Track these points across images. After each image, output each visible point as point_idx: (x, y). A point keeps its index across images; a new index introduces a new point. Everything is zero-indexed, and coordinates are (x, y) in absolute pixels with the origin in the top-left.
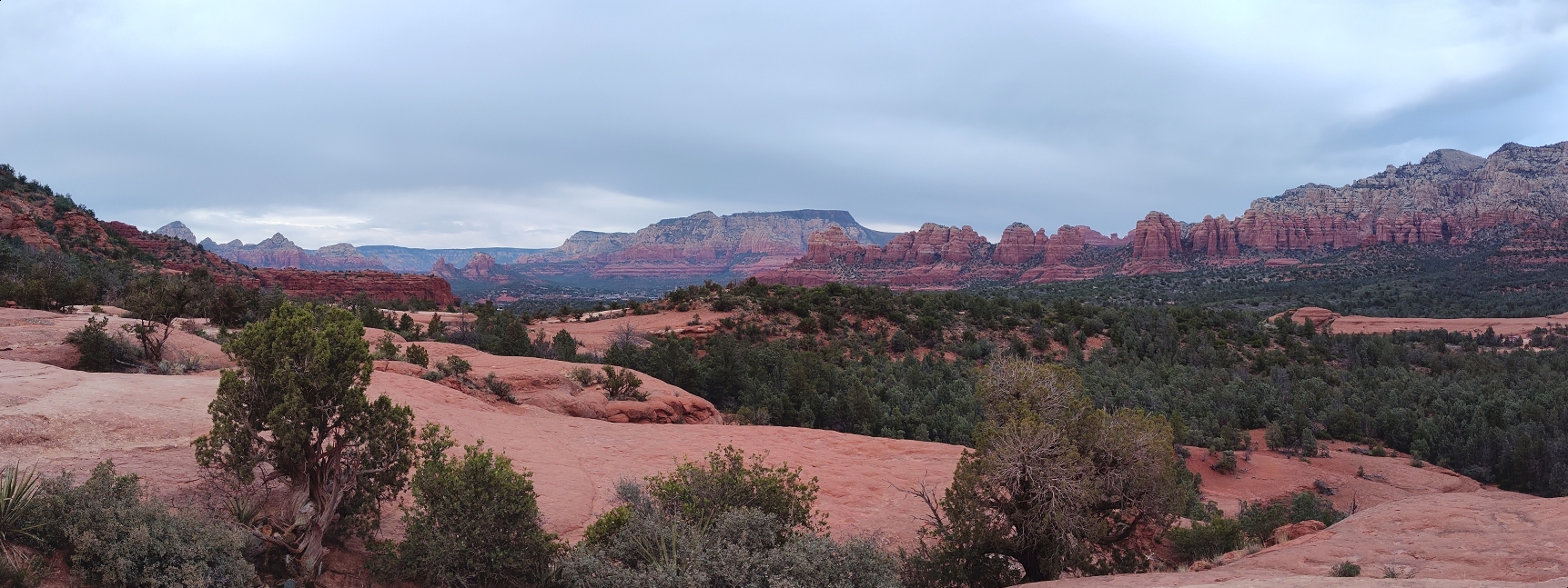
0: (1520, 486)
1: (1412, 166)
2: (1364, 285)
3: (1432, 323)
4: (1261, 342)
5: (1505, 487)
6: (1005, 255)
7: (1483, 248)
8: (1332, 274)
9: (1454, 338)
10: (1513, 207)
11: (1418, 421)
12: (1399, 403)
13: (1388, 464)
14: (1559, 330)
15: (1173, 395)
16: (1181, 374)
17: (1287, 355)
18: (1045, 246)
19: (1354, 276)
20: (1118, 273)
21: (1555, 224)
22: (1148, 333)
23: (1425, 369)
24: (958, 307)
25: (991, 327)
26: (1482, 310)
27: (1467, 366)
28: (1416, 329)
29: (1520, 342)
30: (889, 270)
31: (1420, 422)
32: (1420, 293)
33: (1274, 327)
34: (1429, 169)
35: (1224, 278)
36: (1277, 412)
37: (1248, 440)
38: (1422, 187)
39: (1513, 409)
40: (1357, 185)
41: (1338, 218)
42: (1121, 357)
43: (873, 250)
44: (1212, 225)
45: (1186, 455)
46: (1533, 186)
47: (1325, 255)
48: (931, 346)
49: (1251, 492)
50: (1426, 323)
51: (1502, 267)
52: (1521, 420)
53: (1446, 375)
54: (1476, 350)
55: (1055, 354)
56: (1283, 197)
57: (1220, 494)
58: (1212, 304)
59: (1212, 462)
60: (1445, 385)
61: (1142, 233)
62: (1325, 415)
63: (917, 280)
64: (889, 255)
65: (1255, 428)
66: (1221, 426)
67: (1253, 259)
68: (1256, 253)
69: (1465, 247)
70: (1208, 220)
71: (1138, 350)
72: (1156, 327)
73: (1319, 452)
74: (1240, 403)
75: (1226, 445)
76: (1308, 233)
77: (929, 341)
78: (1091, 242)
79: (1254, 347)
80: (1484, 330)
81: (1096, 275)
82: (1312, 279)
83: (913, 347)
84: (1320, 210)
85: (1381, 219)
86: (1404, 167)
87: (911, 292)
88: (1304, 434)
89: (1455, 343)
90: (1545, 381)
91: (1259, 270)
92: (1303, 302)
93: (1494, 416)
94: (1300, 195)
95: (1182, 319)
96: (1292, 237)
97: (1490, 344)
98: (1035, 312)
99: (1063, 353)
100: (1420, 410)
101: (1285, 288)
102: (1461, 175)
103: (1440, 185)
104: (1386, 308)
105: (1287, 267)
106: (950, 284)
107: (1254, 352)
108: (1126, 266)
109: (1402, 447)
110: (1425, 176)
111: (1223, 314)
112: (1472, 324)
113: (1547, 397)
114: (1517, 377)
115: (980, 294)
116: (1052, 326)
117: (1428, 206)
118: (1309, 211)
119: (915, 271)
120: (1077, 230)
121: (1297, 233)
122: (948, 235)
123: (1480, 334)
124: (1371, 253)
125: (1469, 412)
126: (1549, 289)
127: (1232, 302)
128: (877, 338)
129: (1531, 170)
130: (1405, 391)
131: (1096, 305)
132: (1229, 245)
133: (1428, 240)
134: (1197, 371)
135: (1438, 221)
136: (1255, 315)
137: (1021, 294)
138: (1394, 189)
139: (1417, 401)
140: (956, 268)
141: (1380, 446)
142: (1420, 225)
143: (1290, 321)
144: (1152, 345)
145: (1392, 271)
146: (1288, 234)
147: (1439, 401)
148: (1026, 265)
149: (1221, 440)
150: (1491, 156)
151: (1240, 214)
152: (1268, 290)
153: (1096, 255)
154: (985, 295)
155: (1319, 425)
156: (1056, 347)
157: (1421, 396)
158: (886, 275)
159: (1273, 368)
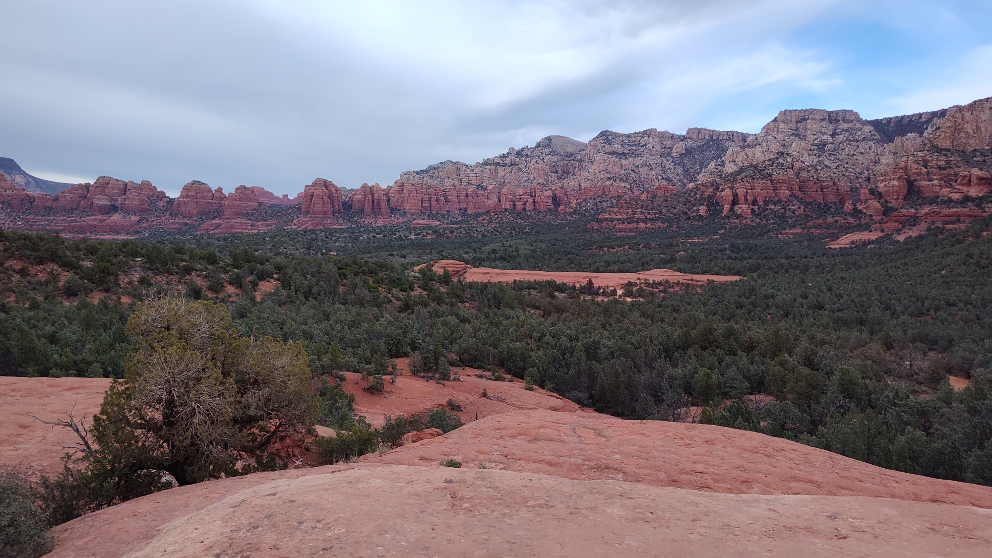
0: (612, 410)
1: (528, 149)
2: (491, 243)
3: (544, 275)
4: (408, 287)
5: (600, 411)
6: (183, 209)
7: (585, 216)
8: (466, 233)
9: (562, 288)
10: (608, 183)
11: (531, 354)
12: (517, 338)
13: (506, 387)
14: (648, 284)
15: (333, 329)
16: (340, 313)
17: (429, 297)
18: (223, 202)
19: (484, 236)
20: (288, 227)
21: (644, 196)
22: (313, 278)
23: (538, 311)
24: (134, 254)
25: (167, 272)
26: (584, 266)
27: (571, 310)
28: (532, 280)
29: (614, 292)
30: (61, 218)
31: (533, 354)
32: (535, 251)
33: (418, 275)
34: (541, 151)
35: (377, 234)
36: (419, 344)
37: (394, 367)
38: (537, 166)
39: (607, 347)
40: (486, 163)
41: (471, 189)
42: (290, 298)
43: (43, 198)
44: (368, 191)
45: (342, 379)
46: (625, 165)
47: (460, 218)
48: (107, 290)
49: (396, 408)
50: (539, 275)
51: (600, 231)
52: (613, 356)
53: (554, 317)
54: (579, 298)
55: (229, 296)
56: (426, 171)
57: (371, 410)
58: (369, 255)
59: (364, 384)
60: (553, 325)
61: (309, 195)
62: (457, 347)
63: (93, 229)
64: (62, 203)
65: (401, 357)
66: (372, 355)
67: (401, 220)
68: (404, 215)
69: (571, 214)
70: (364, 187)
71: (304, 292)
72: (320, 273)
73: (452, 377)
74: (389, 337)
75: (376, 370)
76: (447, 201)
77: (105, 286)
78: (265, 200)
79: (402, 291)
80: (585, 282)
81: (269, 228)
82: (450, 237)
83: (87, 291)
84: (456, 182)
85: (504, 191)
86: (522, 150)
87: (85, 240)
88: (440, 362)
89: (562, 291)
90: (635, 326)
91: (407, 229)
92: (442, 255)
93: (591, 352)
94: (440, 169)
95: (342, 268)
96: (434, 203)
97: (590, 294)
98: (212, 260)
99: (237, 295)
100: (533, 345)
101: (428, 245)
102: (567, 156)
103: (550, 164)
104: (509, 262)
105: (429, 227)
106: (127, 234)
107: (402, 295)
108: (295, 221)
109: (519, 375)
110: (539, 157)
111: (376, 264)
112: (576, 277)
113: (635, 339)
114: (612, 321)
115: (158, 242)
116: (227, 272)
117: (541, 181)
118: (448, 183)
119: (91, 220)
120: (252, 190)
121: (437, 200)
122: (125, 188)
123: (583, 285)
124: (497, 218)
125: (572, 347)
126: (638, 250)
127: (384, 254)
128: (47, 283)
129: (623, 153)
130: (522, 329)
131: (268, 254)
132: (382, 207)
133: (542, 209)
134: (354, 310)
135: (549, 193)
136: (402, 265)
137: (198, 243)
138: (515, 167)
139: (531, 337)
140: (134, 218)
141: (501, 372)
142: (535, 196)
143: (431, 270)
144: (316, 288)
145: (513, 232)
146: (430, 201)
147: (547, 338)
148: (204, 218)
149: (371, 367)
150: (590, 142)
151: (392, 184)
152: (414, 245)
153: (269, 211)
154: (163, 243)
155: (453, 355)
156: (230, 289)
157: (534, 334)
158: (58, 223)
159: (417, 308)
